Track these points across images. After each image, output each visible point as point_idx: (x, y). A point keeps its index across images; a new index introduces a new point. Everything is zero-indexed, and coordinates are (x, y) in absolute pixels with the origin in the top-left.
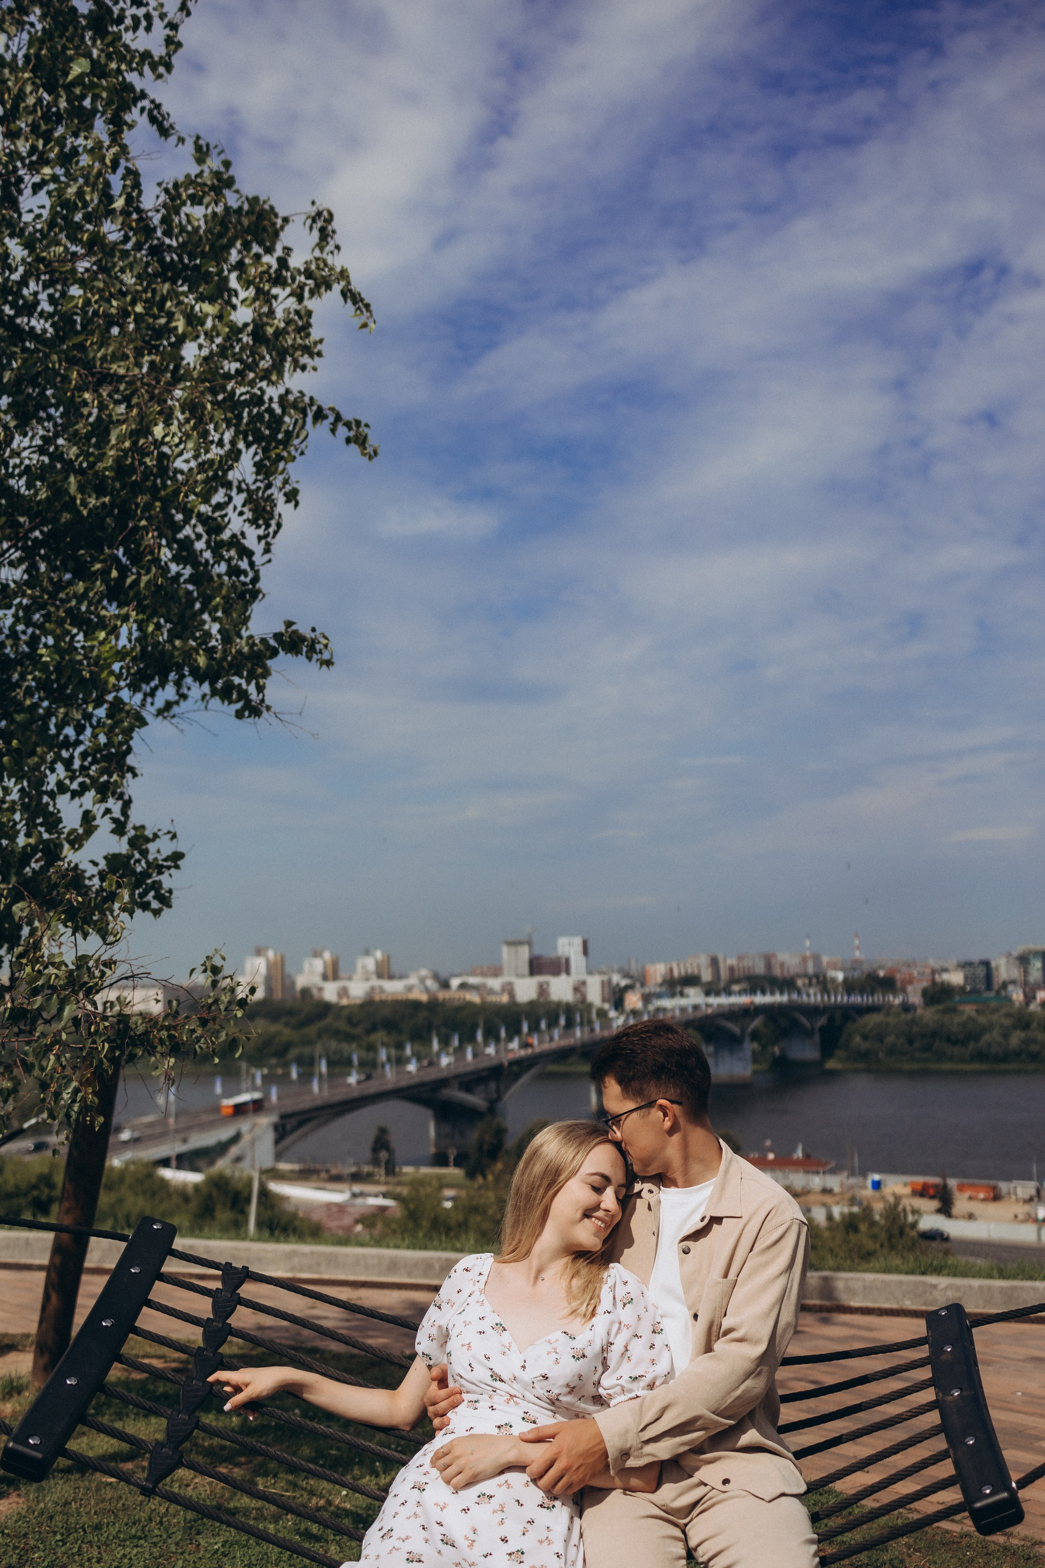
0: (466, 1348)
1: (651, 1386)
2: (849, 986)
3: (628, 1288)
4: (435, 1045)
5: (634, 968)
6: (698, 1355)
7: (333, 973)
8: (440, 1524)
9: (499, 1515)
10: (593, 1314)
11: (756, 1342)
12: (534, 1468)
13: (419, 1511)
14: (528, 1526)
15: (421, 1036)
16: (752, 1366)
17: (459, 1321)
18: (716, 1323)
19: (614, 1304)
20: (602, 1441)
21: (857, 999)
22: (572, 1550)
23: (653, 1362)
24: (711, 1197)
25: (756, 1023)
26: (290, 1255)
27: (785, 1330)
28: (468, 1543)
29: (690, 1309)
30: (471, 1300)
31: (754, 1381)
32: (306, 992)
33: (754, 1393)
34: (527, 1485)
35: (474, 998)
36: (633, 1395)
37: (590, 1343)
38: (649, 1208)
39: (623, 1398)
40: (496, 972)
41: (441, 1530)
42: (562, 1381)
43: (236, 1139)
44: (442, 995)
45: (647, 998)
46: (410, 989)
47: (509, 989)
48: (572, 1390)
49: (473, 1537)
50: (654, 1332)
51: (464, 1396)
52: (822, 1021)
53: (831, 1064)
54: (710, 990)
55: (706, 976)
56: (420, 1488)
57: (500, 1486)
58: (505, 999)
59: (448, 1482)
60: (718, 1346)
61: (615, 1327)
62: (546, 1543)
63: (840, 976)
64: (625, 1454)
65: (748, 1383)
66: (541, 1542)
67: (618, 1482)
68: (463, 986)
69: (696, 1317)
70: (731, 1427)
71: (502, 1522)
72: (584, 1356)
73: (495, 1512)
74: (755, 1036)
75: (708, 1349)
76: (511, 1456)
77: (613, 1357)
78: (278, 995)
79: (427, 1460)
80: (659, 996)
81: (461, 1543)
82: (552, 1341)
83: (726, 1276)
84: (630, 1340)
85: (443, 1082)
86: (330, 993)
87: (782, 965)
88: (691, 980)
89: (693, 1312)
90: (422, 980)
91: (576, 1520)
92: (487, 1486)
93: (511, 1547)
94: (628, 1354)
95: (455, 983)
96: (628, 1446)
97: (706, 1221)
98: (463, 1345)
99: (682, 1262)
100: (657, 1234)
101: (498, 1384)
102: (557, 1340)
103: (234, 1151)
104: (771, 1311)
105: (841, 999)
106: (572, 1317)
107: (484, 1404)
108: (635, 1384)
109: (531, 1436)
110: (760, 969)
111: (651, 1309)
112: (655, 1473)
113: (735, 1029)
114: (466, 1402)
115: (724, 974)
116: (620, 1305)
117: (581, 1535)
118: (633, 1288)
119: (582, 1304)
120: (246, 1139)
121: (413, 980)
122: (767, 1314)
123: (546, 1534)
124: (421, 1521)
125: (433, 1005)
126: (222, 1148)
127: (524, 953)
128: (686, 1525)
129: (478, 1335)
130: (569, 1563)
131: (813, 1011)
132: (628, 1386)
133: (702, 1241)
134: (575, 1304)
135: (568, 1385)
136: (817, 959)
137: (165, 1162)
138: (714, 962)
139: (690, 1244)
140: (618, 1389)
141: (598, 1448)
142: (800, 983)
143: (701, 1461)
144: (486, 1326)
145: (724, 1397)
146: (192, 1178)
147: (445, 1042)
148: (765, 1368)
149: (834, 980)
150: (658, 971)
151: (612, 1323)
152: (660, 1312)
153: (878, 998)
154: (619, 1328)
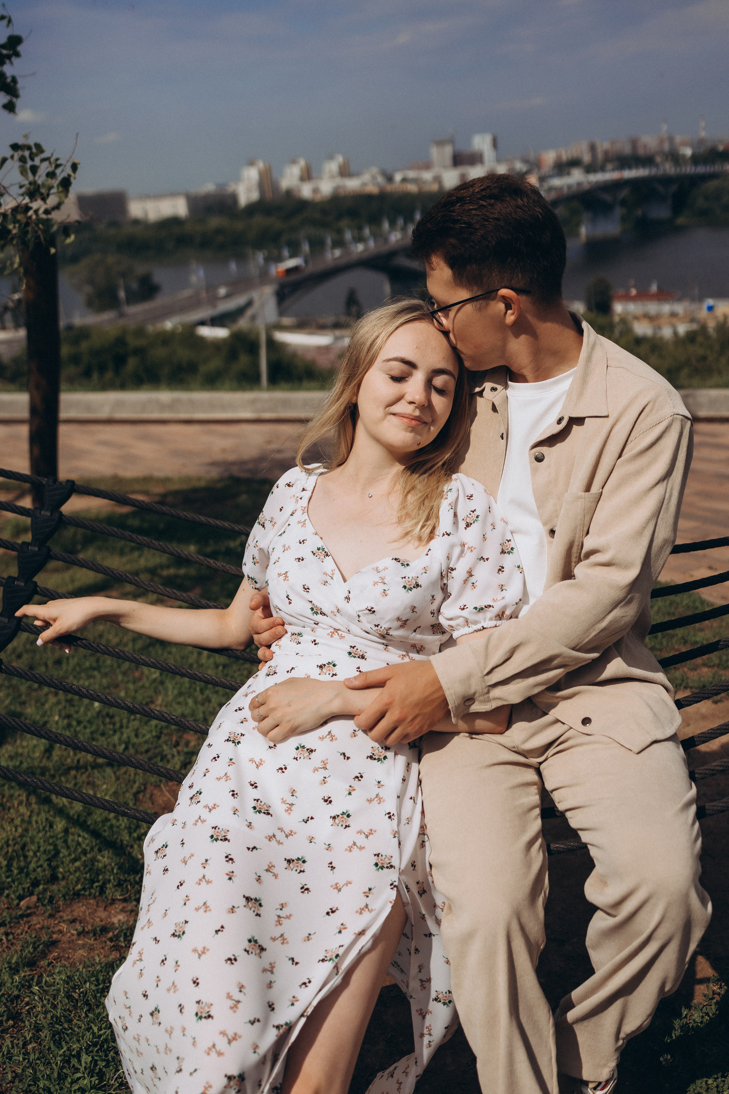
0: (282, 578)
1: (500, 616)
2: (695, 160)
3: (472, 505)
4: (386, 225)
5: (532, 156)
6: (555, 581)
7: (307, 176)
8: (254, 785)
9: (322, 773)
10: (431, 535)
11: (626, 566)
12: (363, 719)
13: (231, 771)
14: (355, 783)
15: (374, 220)
16: (620, 594)
17: (278, 544)
18: (576, 544)
19: (456, 523)
20: (441, 688)
21: (701, 169)
22: (408, 803)
23: (502, 588)
24: (569, 393)
25: (624, 193)
26: (253, 402)
27: (661, 548)
28: (285, 807)
29: (545, 524)
30: (293, 520)
31: (623, 610)
32: (289, 193)
33: (623, 622)
34: (354, 734)
35: (412, 188)
36: (479, 626)
37: (425, 570)
38: (494, 409)
39: (466, 630)
40: (427, 166)
41: (255, 794)
42: (393, 614)
43: (249, 304)
44: (389, 188)
45: (542, 179)
46: (364, 184)
47: (438, 179)
48: (404, 623)
49: (290, 800)
50: (503, 552)
51: (286, 627)
52: (674, 188)
53: (681, 220)
54: (590, 169)
55: (587, 158)
56: (234, 740)
57: (322, 738)
58: (435, 187)
59: (265, 733)
60: (579, 570)
61: (457, 551)
62: (375, 802)
63: (688, 152)
64: (469, 700)
65: (616, 613)
66: (370, 801)
67: (462, 725)
68: (404, 180)
69: (552, 532)
70: (594, 661)
71: (324, 781)
72: (418, 585)
73: (316, 770)
74: (623, 203)
75: (567, 574)
76: (335, 707)
77: (454, 585)
78: (269, 195)
79: (246, 703)
80: (551, 176)
81: (278, 808)
82: (381, 568)
83: (588, 489)
84: (475, 565)
85: (393, 254)
86: (306, 191)
87: (645, 146)
88: (575, 163)
89: (549, 527)
90: (374, 177)
91: (415, 766)
92: (309, 740)
93: (336, 809)
94: (472, 580)
95: (398, 177)
96: (472, 691)
97: (564, 423)
98: (279, 575)
99: (534, 471)
100: (504, 436)
101: (319, 618)
102: (386, 568)
103: (249, 312)
104: (644, 528)
105: (689, 169)
106: (405, 540)
107: (307, 638)
108: (481, 615)
109: (357, 683)
110: (627, 150)
111: (499, 525)
112: (504, 716)
113: (607, 198)
114: (289, 634)
115: (600, 156)
116: (462, 524)
117: (420, 782)
118: (479, 504)
119: (417, 523)
120: (257, 304)
121: (366, 177)
122: (640, 533)
123: (377, 790)
124: (231, 785)
125: (382, 197)
126: (240, 311)
127: (448, 151)
128: (540, 763)
129: (296, 563)
130: (404, 821)
131: (666, 180)
132: (472, 617)
133: (559, 446)
134: (408, 524)
135: (398, 619)
136: (671, 139)
137: (203, 323)
138: (593, 148)
139: (544, 450)
140: (461, 621)
141: (435, 696)
142: (658, 159)
143: (558, 697)
144: (305, 551)
145: (587, 631)
146: (221, 333)
147: (393, 224)
148: (637, 595)
149: (684, 156)
150: (549, 157)
151: (452, 546)
152: (510, 527)
153: (717, 168)
154: (462, 552)
